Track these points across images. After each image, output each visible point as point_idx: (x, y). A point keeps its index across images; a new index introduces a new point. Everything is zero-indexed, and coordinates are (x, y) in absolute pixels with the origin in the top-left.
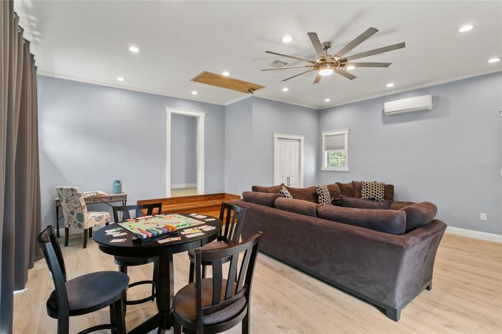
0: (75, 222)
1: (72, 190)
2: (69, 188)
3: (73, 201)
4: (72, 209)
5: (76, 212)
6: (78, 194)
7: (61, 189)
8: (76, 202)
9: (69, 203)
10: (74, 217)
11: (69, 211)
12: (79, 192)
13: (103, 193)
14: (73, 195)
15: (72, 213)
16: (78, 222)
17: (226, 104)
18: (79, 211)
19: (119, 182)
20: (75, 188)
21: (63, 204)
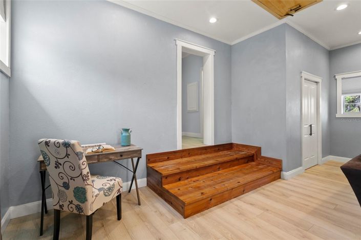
0: (71, 202)
1: (67, 145)
2: (61, 141)
3: (67, 165)
4: (66, 180)
5: (73, 185)
6: (77, 154)
7: (47, 143)
8: (73, 168)
9: (61, 169)
10: (70, 194)
11: (61, 183)
12: (79, 149)
13: (109, 147)
14: (67, 155)
15: (66, 186)
16: (76, 202)
17: (233, 43)
18: (78, 183)
19: (127, 130)
20: (73, 142)
21: (51, 170)
